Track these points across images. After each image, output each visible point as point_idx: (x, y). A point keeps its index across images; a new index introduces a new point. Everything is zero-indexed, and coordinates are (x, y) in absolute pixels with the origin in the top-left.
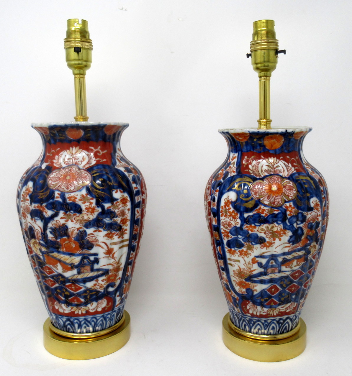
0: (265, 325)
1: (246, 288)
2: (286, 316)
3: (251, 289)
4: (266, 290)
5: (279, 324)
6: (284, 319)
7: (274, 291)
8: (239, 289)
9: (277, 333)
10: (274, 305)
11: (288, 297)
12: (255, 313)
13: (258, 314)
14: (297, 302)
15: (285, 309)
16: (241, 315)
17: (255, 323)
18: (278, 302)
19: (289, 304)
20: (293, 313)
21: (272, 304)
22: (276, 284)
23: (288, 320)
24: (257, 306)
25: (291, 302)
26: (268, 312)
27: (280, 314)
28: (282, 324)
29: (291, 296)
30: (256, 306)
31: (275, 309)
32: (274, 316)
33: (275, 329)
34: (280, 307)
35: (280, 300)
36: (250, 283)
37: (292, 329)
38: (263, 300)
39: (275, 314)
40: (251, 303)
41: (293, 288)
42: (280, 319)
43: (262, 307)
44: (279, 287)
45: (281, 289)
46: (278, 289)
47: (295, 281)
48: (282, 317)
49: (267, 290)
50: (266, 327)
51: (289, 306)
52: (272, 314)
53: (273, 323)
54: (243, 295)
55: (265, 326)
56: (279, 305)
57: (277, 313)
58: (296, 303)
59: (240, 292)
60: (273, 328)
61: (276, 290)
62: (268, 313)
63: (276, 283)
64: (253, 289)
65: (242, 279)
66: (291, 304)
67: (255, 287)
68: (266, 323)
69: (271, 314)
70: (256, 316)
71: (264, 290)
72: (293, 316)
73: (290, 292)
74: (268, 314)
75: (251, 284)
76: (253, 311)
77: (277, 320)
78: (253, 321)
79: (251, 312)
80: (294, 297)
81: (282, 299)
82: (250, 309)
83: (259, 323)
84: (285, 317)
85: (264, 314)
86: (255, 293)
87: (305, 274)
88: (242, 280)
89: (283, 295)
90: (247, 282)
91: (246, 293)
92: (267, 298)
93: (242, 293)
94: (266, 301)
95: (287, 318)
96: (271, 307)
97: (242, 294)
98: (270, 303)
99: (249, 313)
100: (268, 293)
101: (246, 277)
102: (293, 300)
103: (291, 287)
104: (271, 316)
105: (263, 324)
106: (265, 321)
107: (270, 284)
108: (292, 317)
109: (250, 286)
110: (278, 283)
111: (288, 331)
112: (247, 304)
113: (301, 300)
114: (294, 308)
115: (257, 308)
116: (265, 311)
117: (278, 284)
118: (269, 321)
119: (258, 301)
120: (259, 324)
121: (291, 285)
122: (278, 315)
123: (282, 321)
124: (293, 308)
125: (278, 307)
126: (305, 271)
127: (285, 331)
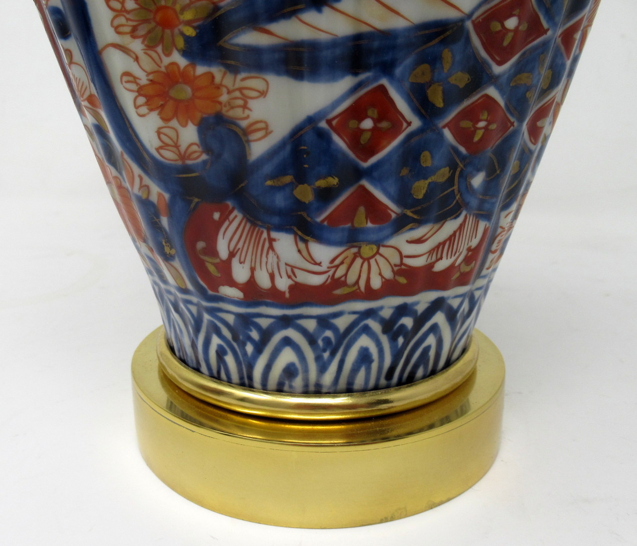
0: (320, 343)
1: (198, 115)
2: (432, 296)
3: (232, 122)
4: (323, 124)
5: (393, 339)
6: (421, 308)
7: (374, 130)
8: (159, 133)
9: (383, 382)
10: (370, 225)
11: (450, 181)
12: (264, 281)
13: (283, 284)
14: (487, 217)
15: (431, 252)
16: (195, 299)
17: (266, 335)
19: (450, 226)
20: (464, 280)
21: (362, 221)
22: (384, 81)
23: (439, 318)
24: (274, 235)
25: (464, 213)
26: (337, 266)
27: (402, 280)
28: (408, 335)
29: (465, 177)
30: (265, 235)
31: (378, 253)
32: (370, 294)
33: (375, 366)
34: (400, 241)
35: (403, 197)
36: (217, 71)
37: (449, 364)
38: (305, 193)
39: (376, 283)
40: (237, 216)
41: (482, 124)
42: (402, 310)
43: (306, 242)
44: (402, 105)
45: (416, 123)
47: (497, 70)
48: (409, 300)
49: (329, 122)
50: (326, 355)
51: (452, 238)
52: (357, 282)
53: (367, 330)
54: (187, 169)
55: (324, 350)
56: (401, 224)
57: (388, 274)
58: (482, 225)
59: (169, 156)
60: (365, 357)
61: (384, 125)
62: (340, 272)
63: (387, 69)
64: (244, 124)
65: (168, 54)
66: (461, 227)
67: (252, 104)
68: (329, 333)
69: (351, 278)
70: (274, 296)
71: (311, 121)
72: (463, 296)
73: (463, 150)
74: (337, 283)
75: (228, 80)
76: (253, 270)
77: (387, 313)
78: (258, 327)
79: (240, 273)
80: (478, 180)
81: (420, 188)
82: (232, 255)
83: (291, 333)
84: (423, 300)
85: (316, 280)
86: (258, 148)
87: (549, 33)
88: (166, 61)
89: (426, 160)
90: (201, 70)
91: (204, 157)
92: (334, 181)
93: (182, 157)
94: (326, 196)
95: (437, 305)
96: (353, 238)
97: (180, 163)
98: (348, 212)
99: (232, 283)
100: (339, 142)
101: (188, 23)
102: (474, 202)
103: (471, 114)
104: (355, 296)
105: (312, 340)
106: (324, 322)
107: (346, 83)
108: (455, 303)
109: (224, 98)
110: (398, 71)
111: (434, 373)
112: (219, 225)
113: (504, 214)
114: (472, 255)
115: (271, 247)
116: (319, 264)
117: (398, 84)
118: (342, 323)
119: (280, 200)
120: (287, 342)
121: (475, 98)
122: (390, 288)
124: (469, 249)
125: (393, 241)
126: (550, 17)
127: (420, 372)
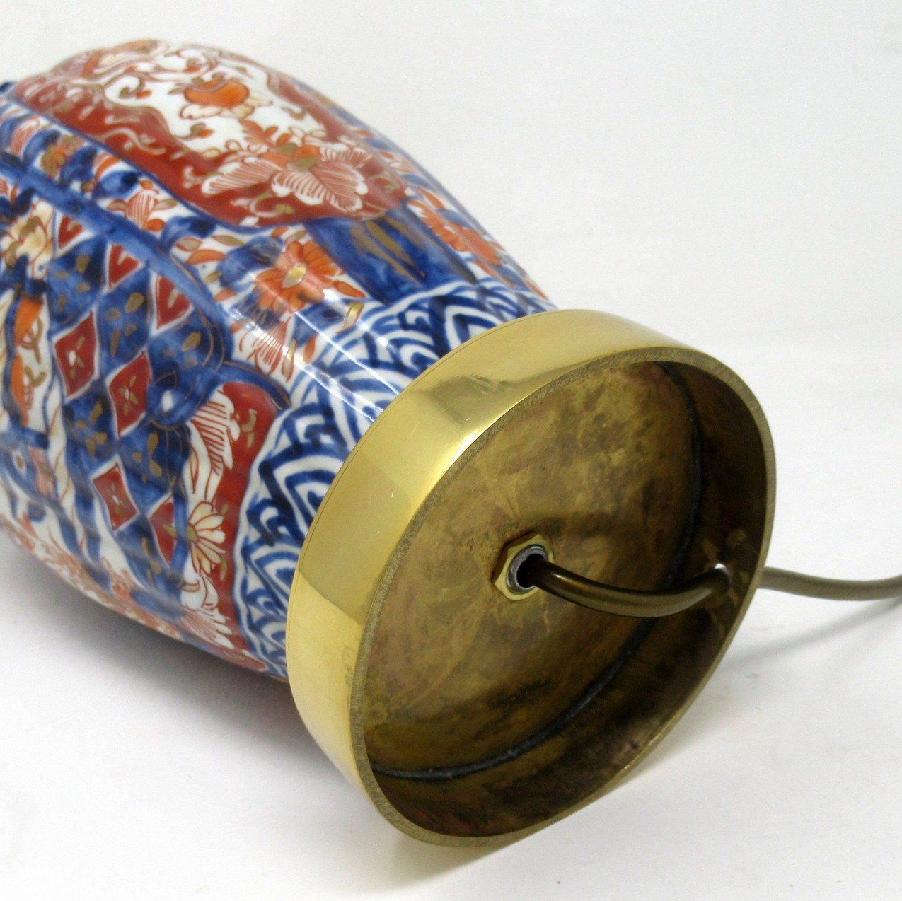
5: (280, 537)
10: (174, 524)
11: (160, 433)
15: (213, 468)
18: (167, 498)
19: (196, 441)
21: (171, 528)
25: (189, 424)
26: (201, 567)
27: (227, 507)
29: (161, 417)
34: (194, 498)
39: (220, 536)
41: (127, 394)
42: (255, 516)
44: (104, 469)
45: (116, 459)
46: (113, 477)
47: (97, 373)
48: (245, 507)
51: (206, 441)
52: (219, 554)
53: (262, 562)
56: (179, 495)
57: (217, 521)
60: (287, 575)
61: (116, 487)
62: (207, 566)
66: (200, 428)
68: (261, 600)
69: (215, 559)
73: (142, 416)
74: (215, 573)
77: (254, 535)
80: (168, 402)
84: (254, 486)
96: (184, 545)
98: (164, 539)
102: (183, 412)
103: (120, 401)
104: (230, 561)
117: (93, 467)
118: (253, 584)
122: (229, 524)
123: (270, 513)
125: (190, 506)
